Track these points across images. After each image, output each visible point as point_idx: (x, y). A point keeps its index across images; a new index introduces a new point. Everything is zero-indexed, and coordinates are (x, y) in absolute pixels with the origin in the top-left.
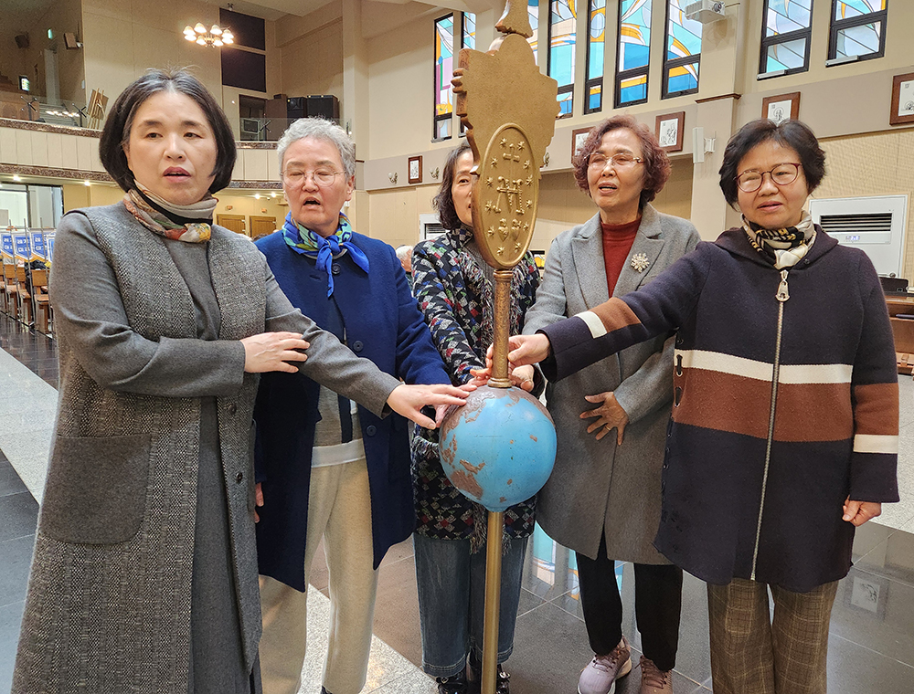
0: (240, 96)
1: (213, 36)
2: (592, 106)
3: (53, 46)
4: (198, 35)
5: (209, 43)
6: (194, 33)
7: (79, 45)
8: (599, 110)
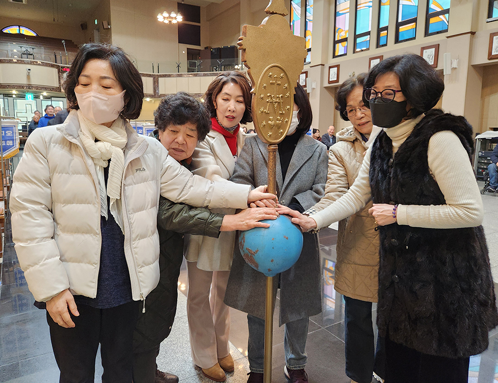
0: (187, 48)
1: (172, 18)
2: (381, 43)
3: (98, 28)
4: (164, 18)
5: (170, 22)
6: (162, 17)
7: (109, 27)
8: (386, 45)
